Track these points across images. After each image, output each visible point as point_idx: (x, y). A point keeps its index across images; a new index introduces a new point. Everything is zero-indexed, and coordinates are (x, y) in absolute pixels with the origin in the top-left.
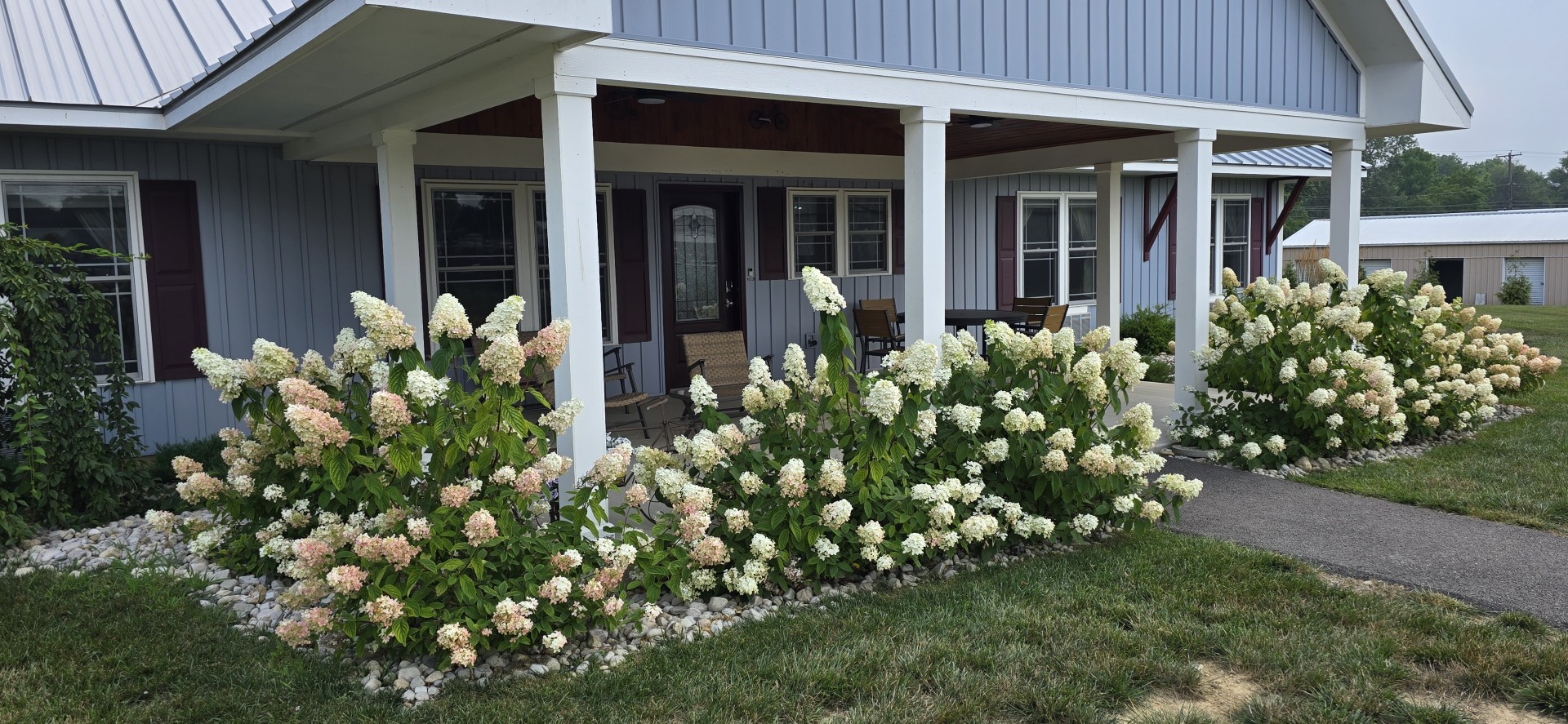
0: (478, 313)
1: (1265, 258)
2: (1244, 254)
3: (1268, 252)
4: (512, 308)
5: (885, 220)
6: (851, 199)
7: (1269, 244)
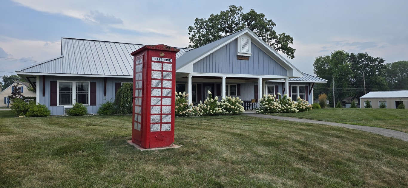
0: (182, 93)
1: (309, 96)
2: (304, 95)
3: (310, 95)
4: (185, 92)
5: (236, 88)
6: (230, 85)
7: (310, 94)
